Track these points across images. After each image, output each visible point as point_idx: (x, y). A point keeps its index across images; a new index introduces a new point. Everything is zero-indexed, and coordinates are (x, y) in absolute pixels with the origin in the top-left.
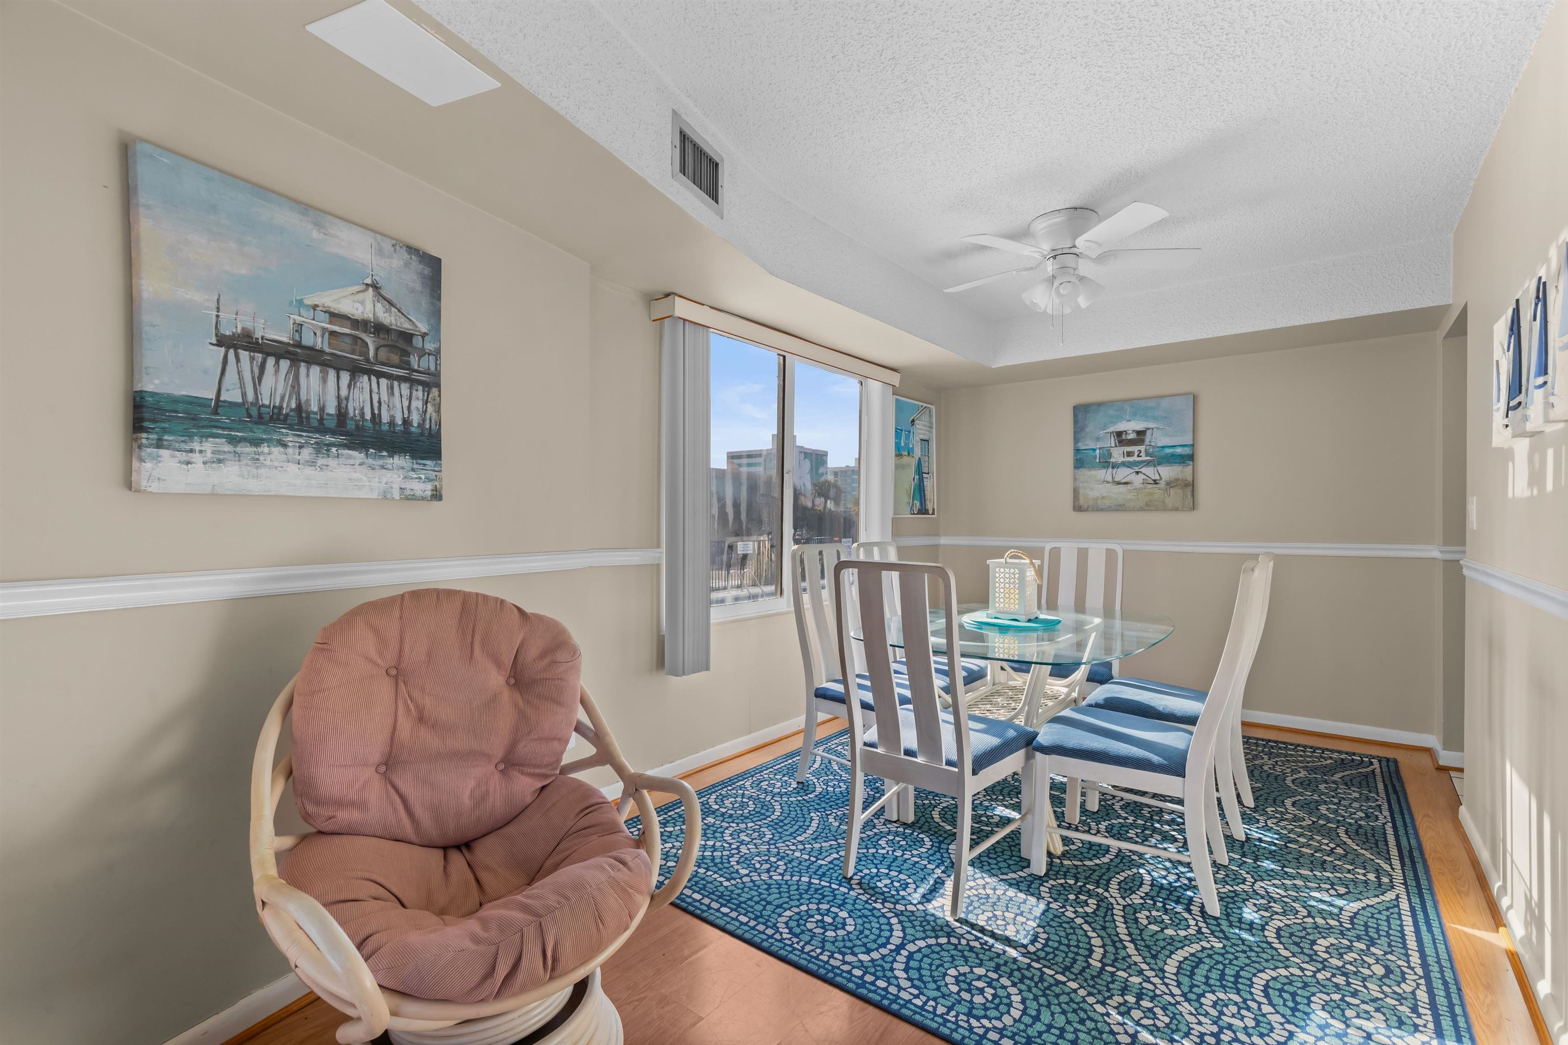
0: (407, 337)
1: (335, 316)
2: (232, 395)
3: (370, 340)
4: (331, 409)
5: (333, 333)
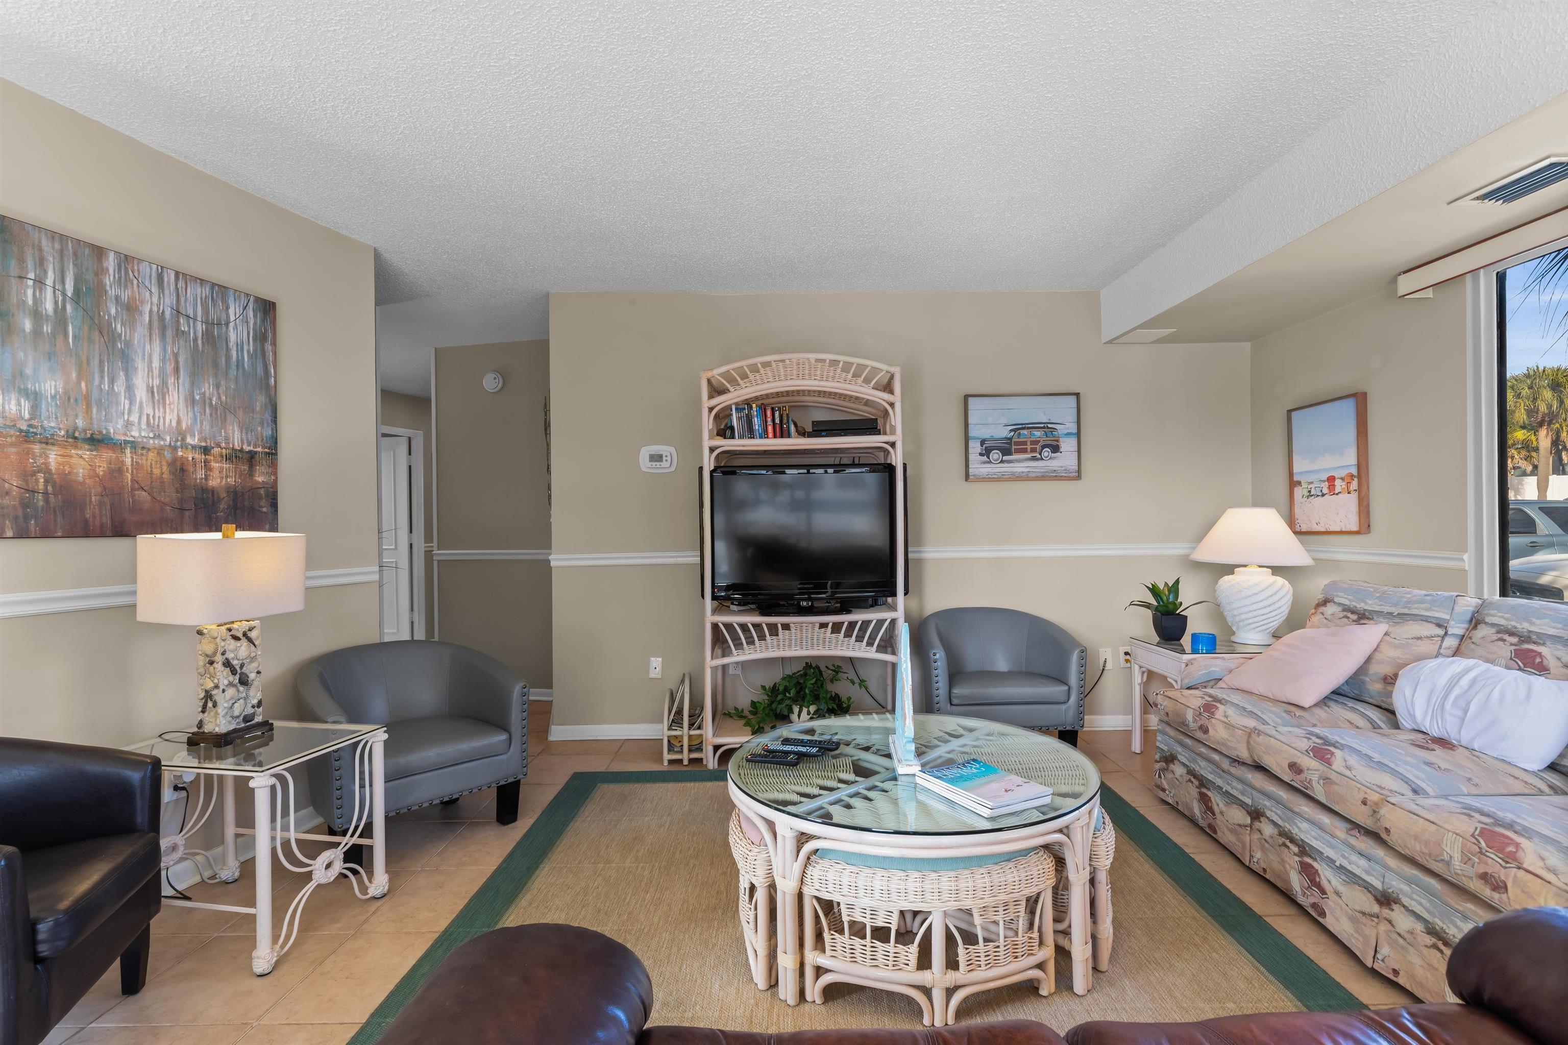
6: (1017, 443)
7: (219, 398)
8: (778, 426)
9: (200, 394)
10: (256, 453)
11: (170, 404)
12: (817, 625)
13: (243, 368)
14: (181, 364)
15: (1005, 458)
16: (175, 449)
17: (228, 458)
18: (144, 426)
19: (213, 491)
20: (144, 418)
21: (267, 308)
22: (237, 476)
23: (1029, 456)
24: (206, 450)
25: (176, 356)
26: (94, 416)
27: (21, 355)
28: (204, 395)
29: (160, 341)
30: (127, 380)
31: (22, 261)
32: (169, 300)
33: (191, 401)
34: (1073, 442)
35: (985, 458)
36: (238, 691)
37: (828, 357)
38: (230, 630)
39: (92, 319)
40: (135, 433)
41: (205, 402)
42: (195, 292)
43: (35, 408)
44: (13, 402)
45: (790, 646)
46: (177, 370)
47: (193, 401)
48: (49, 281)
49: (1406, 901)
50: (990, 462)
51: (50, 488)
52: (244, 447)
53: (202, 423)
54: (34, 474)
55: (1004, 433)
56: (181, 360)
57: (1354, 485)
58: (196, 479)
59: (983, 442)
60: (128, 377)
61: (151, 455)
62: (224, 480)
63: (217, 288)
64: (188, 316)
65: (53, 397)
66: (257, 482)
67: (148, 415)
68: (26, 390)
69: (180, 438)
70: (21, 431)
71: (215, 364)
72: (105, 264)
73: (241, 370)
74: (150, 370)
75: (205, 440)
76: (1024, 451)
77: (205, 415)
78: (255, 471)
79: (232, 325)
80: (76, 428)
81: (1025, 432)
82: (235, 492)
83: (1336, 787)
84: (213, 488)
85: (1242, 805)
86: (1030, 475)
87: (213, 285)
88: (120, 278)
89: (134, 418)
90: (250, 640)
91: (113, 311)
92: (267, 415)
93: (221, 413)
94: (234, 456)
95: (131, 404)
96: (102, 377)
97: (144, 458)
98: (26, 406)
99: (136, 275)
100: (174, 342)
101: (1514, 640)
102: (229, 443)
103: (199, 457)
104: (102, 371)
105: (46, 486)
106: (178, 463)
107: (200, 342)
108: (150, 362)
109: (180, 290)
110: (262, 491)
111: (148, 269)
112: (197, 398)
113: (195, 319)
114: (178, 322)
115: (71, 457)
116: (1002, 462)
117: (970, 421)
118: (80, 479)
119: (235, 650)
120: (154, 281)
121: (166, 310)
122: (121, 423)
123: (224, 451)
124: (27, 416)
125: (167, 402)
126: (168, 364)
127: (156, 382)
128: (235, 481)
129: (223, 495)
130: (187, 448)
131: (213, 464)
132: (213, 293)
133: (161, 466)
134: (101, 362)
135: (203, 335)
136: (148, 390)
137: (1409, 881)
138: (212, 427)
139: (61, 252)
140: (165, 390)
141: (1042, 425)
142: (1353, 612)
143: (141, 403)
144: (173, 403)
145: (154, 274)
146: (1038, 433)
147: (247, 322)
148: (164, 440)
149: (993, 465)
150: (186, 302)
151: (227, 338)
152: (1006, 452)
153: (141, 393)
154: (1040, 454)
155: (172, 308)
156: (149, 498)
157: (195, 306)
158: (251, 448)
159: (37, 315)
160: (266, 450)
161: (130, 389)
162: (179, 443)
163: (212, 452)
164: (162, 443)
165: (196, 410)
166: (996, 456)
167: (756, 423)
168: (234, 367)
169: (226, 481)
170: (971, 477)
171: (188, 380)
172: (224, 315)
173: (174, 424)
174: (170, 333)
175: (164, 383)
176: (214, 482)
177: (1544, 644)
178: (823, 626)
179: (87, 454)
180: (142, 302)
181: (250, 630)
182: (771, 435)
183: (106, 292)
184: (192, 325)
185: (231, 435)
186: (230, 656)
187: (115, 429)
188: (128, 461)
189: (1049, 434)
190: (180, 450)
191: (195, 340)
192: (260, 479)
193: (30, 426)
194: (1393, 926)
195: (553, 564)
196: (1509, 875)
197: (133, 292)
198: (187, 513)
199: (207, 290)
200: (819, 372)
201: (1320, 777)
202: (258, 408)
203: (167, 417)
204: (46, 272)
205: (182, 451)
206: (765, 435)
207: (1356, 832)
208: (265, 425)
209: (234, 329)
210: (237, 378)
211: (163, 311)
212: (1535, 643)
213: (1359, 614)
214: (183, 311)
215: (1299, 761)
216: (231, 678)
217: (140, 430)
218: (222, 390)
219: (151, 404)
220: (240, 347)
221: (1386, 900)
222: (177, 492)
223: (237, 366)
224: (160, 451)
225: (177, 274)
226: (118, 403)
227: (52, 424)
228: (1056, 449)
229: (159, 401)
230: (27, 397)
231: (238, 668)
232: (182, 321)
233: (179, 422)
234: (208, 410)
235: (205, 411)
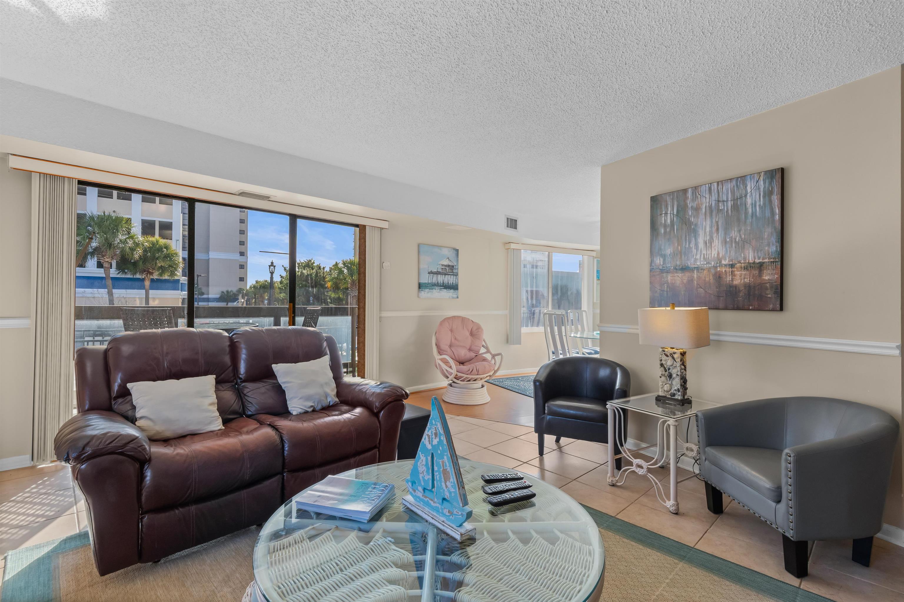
0: (453, 266)
1: (442, 265)
2: (430, 282)
3: (447, 268)
4: (442, 282)
5: (442, 268)
7: (741, 236)
9: (729, 238)
10: (764, 263)
11: (714, 247)
13: (756, 215)
14: (720, 226)
16: (716, 267)
17: (746, 268)
18: (702, 259)
19: (736, 287)
20: (702, 256)
21: (774, 174)
22: (751, 278)
24: (732, 266)
25: (717, 223)
26: (683, 259)
27: (660, 242)
28: (732, 238)
29: (710, 218)
30: (695, 241)
31: (661, 208)
32: (714, 197)
33: (725, 242)
36: (667, 380)
38: (664, 351)
39: (683, 220)
40: (698, 263)
41: (732, 241)
42: (729, 186)
43: (664, 260)
44: (658, 260)
46: (718, 229)
48: (669, 212)
51: (668, 289)
52: (756, 261)
53: (730, 252)
54: (664, 284)
56: (720, 224)
60: (696, 239)
61: (705, 272)
62: (743, 280)
63: (740, 179)
64: (724, 201)
65: (670, 255)
67: (704, 254)
68: (662, 254)
69: (719, 262)
70: (660, 269)
71: (739, 220)
72: (687, 196)
73: (754, 218)
74: (705, 233)
75: (732, 261)
77: (732, 248)
78: (763, 274)
79: (748, 195)
80: (677, 265)
82: (749, 286)
84: (736, 285)
87: (738, 178)
88: (693, 198)
89: (698, 257)
90: (673, 358)
91: (690, 213)
92: (772, 239)
93: (741, 245)
94: (749, 267)
95: (697, 251)
96: (686, 243)
97: (702, 274)
98: (662, 260)
99: (700, 193)
100: (716, 217)
102: (746, 260)
103: (729, 270)
104: (686, 240)
105: (667, 289)
106: (718, 274)
107: (730, 212)
108: (705, 229)
109: (720, 190)
110: (768, 285)
111: (705, 188)
112: (728, 240)
113: (728, 201)
114: (719, 206)
115: (675, 277)
118: (678, 285)
119: (666, 360)
120: (707, 192)
122: (693, 260)
123: (743, 265)
124: (662, 264)
125: (713, 246)
126: (713, 228)
127: (708, 238)
128: (749, 280)
129: (742, 288)
130: (722, 266)
131: (736, 273)
132: (738, 183)
133: (709, 276)
134: (686, 236)
135: (731, 207)
136: (704, 243)
138: (736, 253)
139: (673, 199)
140: (712, 241)
143: (701, 249)
144: (716, 246)
145: (707, 189)
147: (759, 189)
148: (711, 264)
150: (722, 195)
151: (745, 203)
153: (701, 245)
155: (716, 201)
156: (704, 291)
157: (728, 194)
158: (761, 260)
159: (665, 226)
160: (772, 260)
161: (696, 245)
162: (718, 264)
163: (736, 266)
164: (710, 266)
165: (727, 246)
169: (744, 281)
171: (723, 233)
172: (745, 192)
173: (716, 256)
174: (714, 213)
175: (711, 238)
176: (737, 282)
179: (680, 275)
180: (702, 204)
181: (675, 353)
183: (688, 206)
184: (725, 204)
185: (747, 255)
186: (664, 362)
187: (691, 263)
188: (695, 276)
191: (727, 211)
192: (767, 278)
193: (663, 267)
197: (698, 202)
198: (722, 298)
199: (734, 182)
202: (766, 236)
203: (712, 253)
204: (668, 209)
208: (771, 245)
209: (750, 197)
210: (752, 223)
211: (711, 204)
214: (721, 199)
216: (664, 373)
217: (700, 261)
218: (743, 232)
219: (705, 248)
220: (754, 205)
222: (717, 288)
223: (752, 216)
224: (709, 269)
225: (718, 183)
226: (692, 252)
227: (669, 265)
229: (709, 247)
230: (662, 257)
231: (667, 369)
232: (720, 205)
233: (718, 254)
234: (734, 245)
235: (732, 245)
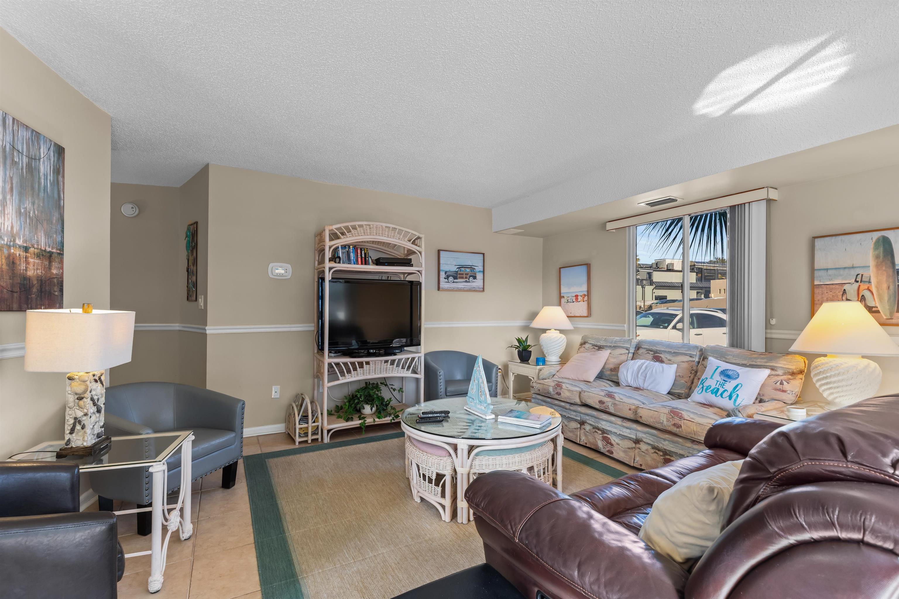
6: (460, 274)
7: (34, 212)
8: (363, 259)
9: (24, 208)
10: (52, 253)
11: (7, 214)
12: (383, 361)
13: (47, 192)
14: (14, 185)
15: (455, 281)
16: (9, 247)
17: (38, 256)
19: (29, 279)
21: (60, 151)
22: (43, 269)
23: (464, 280)
24: (26, 249)
25: (11, 178)
28: (26, 210)
29: (3, 167)
32: (9, 138)
33: (19, 213)
34: (481, 274)
35: (446, 280)
37: (392, 226)
38: (94, 375)
41: (26, 214)
42: (23, 134)
45: (369, 373)
46: (12, 189)
47: (20, 212)
49: (644, 440)
50: (449, 282)
52: (47, 248)
53: (24, 230)
55: (454, 269)
56: (14, 182)
57: (586, 298)
58: (20, 270)
59: (446, 273)
62: (36, 271)
63: (34, 133)
64: (18, 151)
66: (53, 273)
69: (12, 240)
71: (33, 188)
73: (46, 193)
75: (26, 242)
76: (462, 278)
77: (26, 224)
78: (52, 266)
79: (42, 160)
81: (463, 269)
82: (41, 281)
83: (618, 406)
84: (30, 277)
85: (576, 420)
86: (465, 289)
87: (33, 131)
90: (101, 382)
92: (59, 226)
93: (35, 223)
94: (41, 255)
100: (10, 170)
101: (652, 353)
102: (38, 245)
103: (23, 254)
106: (11, 258)
107: (24, 171)
109: (15, 131)
110: (55, 280)
112: (22, 211)
113: (22, 154)
114: (13, 154)
116: (454, 282)
117: (441, 262)
119: (95, 389)
121: (7, 145)
123: (36, 250)
125: (6, 213)
126: (7, 184)
128: (41, 273)
129: (35, 282)
130: (16, 247)
131: (30, 260)
132: (32, 136)
135: (26, 166)
137: (645, 433)
138: (30, 233)
140: (5, 203)
141: (470, 267)
142: (596, 346)
144: (9, 214)
145: (1, 118)
146: (468, 270)
147: (50, 159)
148: (4, 240)
149: (449, 284)
150: (18, 140)
151: (39, 170)
152: (455, 278)
154: (469, 280)
155: (10, 144)
157: (23, 143)
158: (50, 249)
160: (58, 251)
162: (12, 243)
163: (30, 251)
165: (21, 220)
166: (451, 280)
167: (352, 256)
168: (42, 191)
169: (37, 272)
170: (441, 289)
171: (17, 197)
172: (38, 153)
173: (9, 229)
174: (8, 162)
175: (4, 198)
176: (30, 273)
177: (661, 354)
178: (386, 362)
181: (101, 375)
182: (360, 263)
184: (20, 157)
185: (40, 239)
186: (93, 393)
189: (472, 271)
190: (12, 248)
191: (22, 169)
192: (55, 271)
194: (640, 449)
195: (208, 332)
196: (682, 423)
198: (15, 295)
199: (30, 133)
200: (386, 233)
201: (612, 404)
202: (54, 221)
203: (6, 224)
205: (13, 249)
206: (356, 263)
207: (625, 421)
208: (58, 234)
209: (43, 164)
210: (44, 199)
212: (659, 353)
213: (598, 347)
214: (16, 147)
215: (603, 400)
216: (94, 409)
218: (36, 206)
220: (45, 176)
221: (637, 441)
222: (10, 279)
223: (44, 190)
224: (1, 248)
225: (14, 119)
228: (475, 278)
231: (96, 401)
232: (15, 154)
233: (12, 228)
234: (28, 220)
235: (26, 221)
